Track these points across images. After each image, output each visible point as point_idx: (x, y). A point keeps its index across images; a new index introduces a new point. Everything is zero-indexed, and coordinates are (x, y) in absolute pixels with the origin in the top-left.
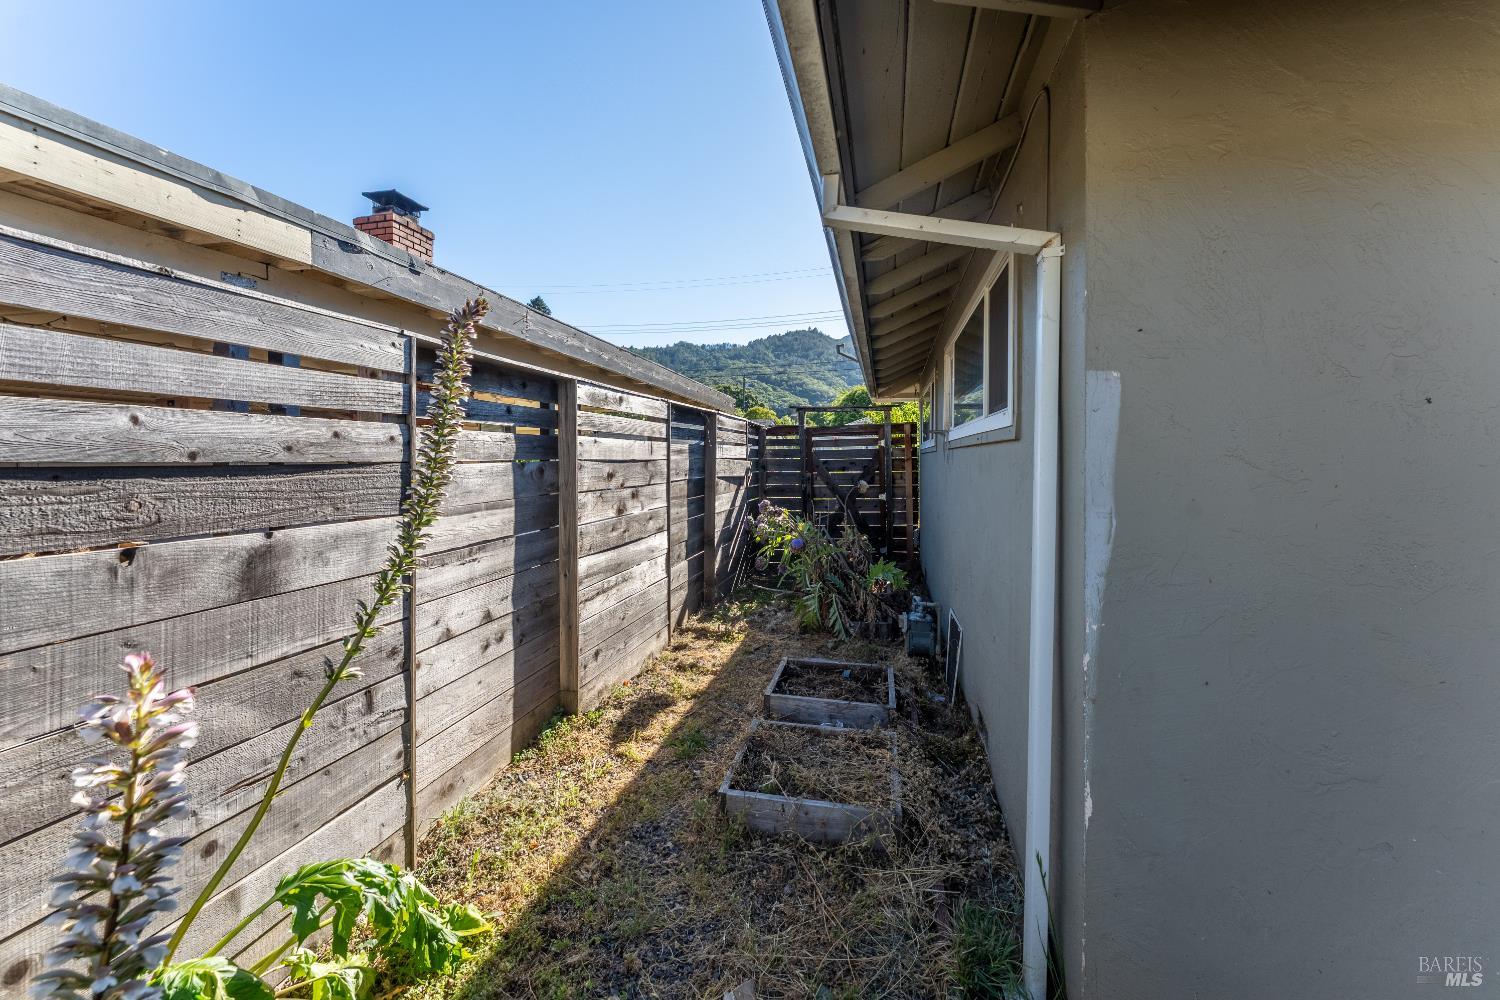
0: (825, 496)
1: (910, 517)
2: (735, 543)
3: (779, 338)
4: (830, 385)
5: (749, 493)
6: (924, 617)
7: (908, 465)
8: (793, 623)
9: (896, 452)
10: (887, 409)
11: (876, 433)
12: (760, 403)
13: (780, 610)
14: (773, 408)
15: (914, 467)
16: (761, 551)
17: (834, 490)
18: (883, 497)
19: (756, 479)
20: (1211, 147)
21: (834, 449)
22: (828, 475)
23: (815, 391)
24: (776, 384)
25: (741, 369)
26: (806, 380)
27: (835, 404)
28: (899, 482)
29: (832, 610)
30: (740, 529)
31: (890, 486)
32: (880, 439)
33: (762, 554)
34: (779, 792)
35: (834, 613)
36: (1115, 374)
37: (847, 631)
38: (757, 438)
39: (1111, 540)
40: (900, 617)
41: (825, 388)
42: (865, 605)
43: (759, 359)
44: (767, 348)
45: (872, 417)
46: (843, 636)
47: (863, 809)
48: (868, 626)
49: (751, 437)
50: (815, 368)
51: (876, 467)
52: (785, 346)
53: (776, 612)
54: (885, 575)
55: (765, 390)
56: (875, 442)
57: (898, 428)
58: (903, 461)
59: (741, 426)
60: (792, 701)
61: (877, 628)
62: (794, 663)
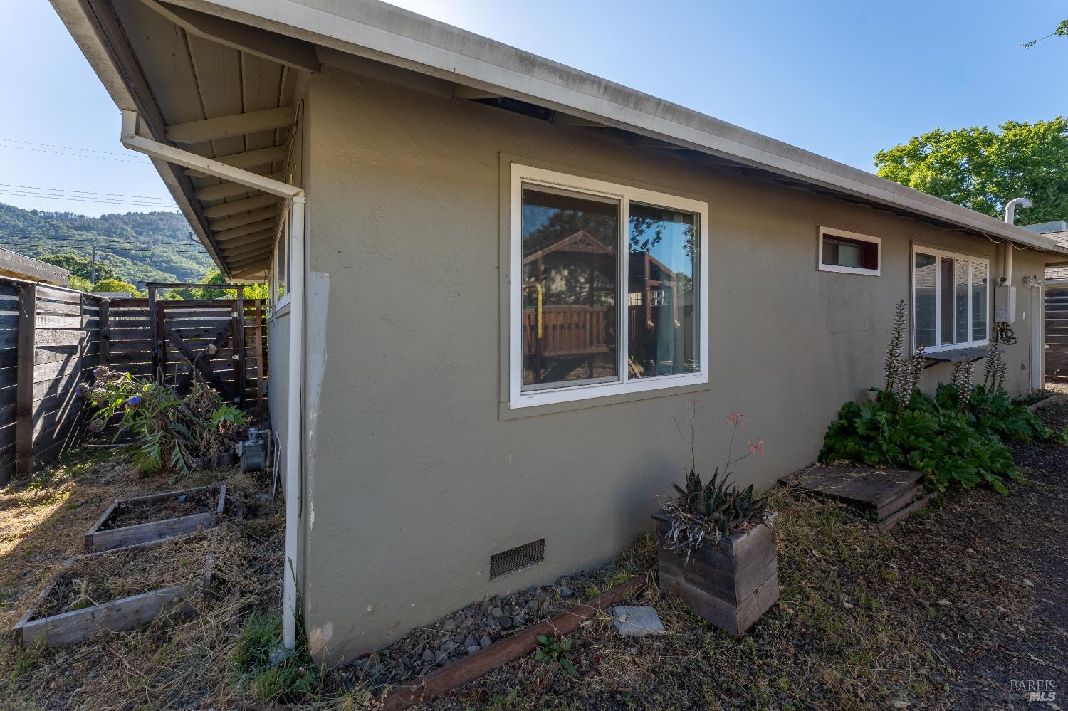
0: (178, 360)
1: (261, 371)
2: (65, 410)
3: (142, 216)
4: (201, 264)
5: (83, 363)
6: (257, 442)
7: (259, 332)
8: (133, 472)
9: (247, 322)
10: (241, 287)
11: (230, 307)
12: (115, 276)
13: (119, 464)
14: (133, 282)
15: (264, 333)
16: (97, 414)
17: (187, 353)
18: (236, 357)
19: (95, 348)
20: (374, 163)
21: (187, 319)
22: (181, 343)
23: (184, 269)
24: (135, 259)
25: (91, 240)
26: (172, 257)
27: (205, 281)
28: (250, 346)
29: (174, 453)
30: (72, 397)
31: (241, 347)
32: (233, 311)
33: (98, 417)
34: (91, 604)
35: (176, 455)
36: (327, 275)
37: (189, 467)
38: (97, 309)
39: (325, 365)
40: (237, 445)
41: (195, 266)
42: (209, 443)
43: (115, 233)
44: (126, 224)
45: (232, 294)
46: (185, 471)
47: (176, 587)
48: (210, 459)
49: (86, 307)
50: (183, 248)
51: (230, 335)
52: (149, 224)
53: (114, 467)
54: (227, 415)
55: (125, 264)
56: (229, 314)
57: (249, 302)
58: (254, 328)
59: (73, 298)
60: (118, 533)
61: (219, 459)
62: (126, 503)
